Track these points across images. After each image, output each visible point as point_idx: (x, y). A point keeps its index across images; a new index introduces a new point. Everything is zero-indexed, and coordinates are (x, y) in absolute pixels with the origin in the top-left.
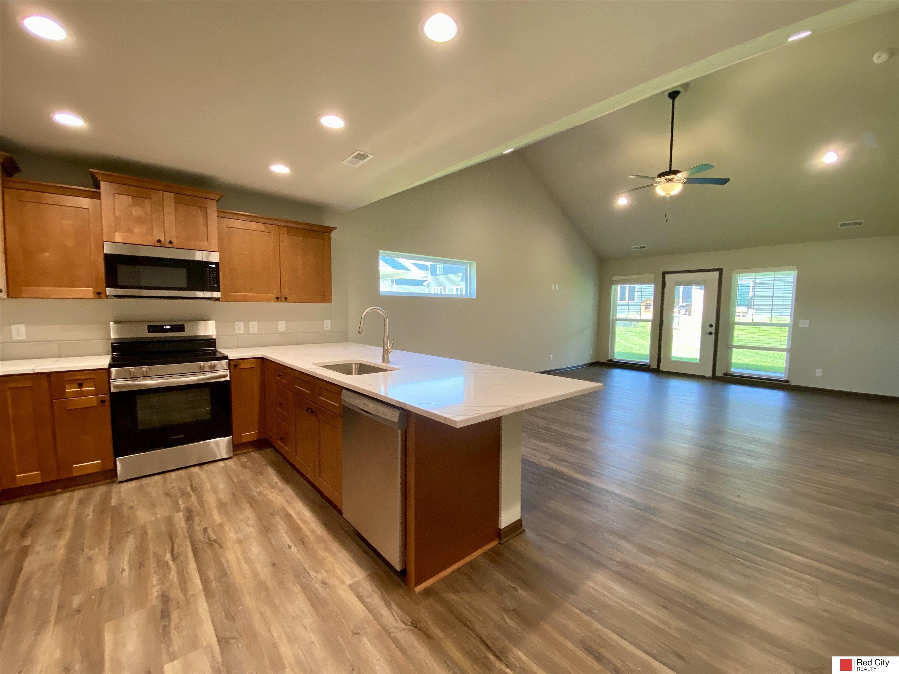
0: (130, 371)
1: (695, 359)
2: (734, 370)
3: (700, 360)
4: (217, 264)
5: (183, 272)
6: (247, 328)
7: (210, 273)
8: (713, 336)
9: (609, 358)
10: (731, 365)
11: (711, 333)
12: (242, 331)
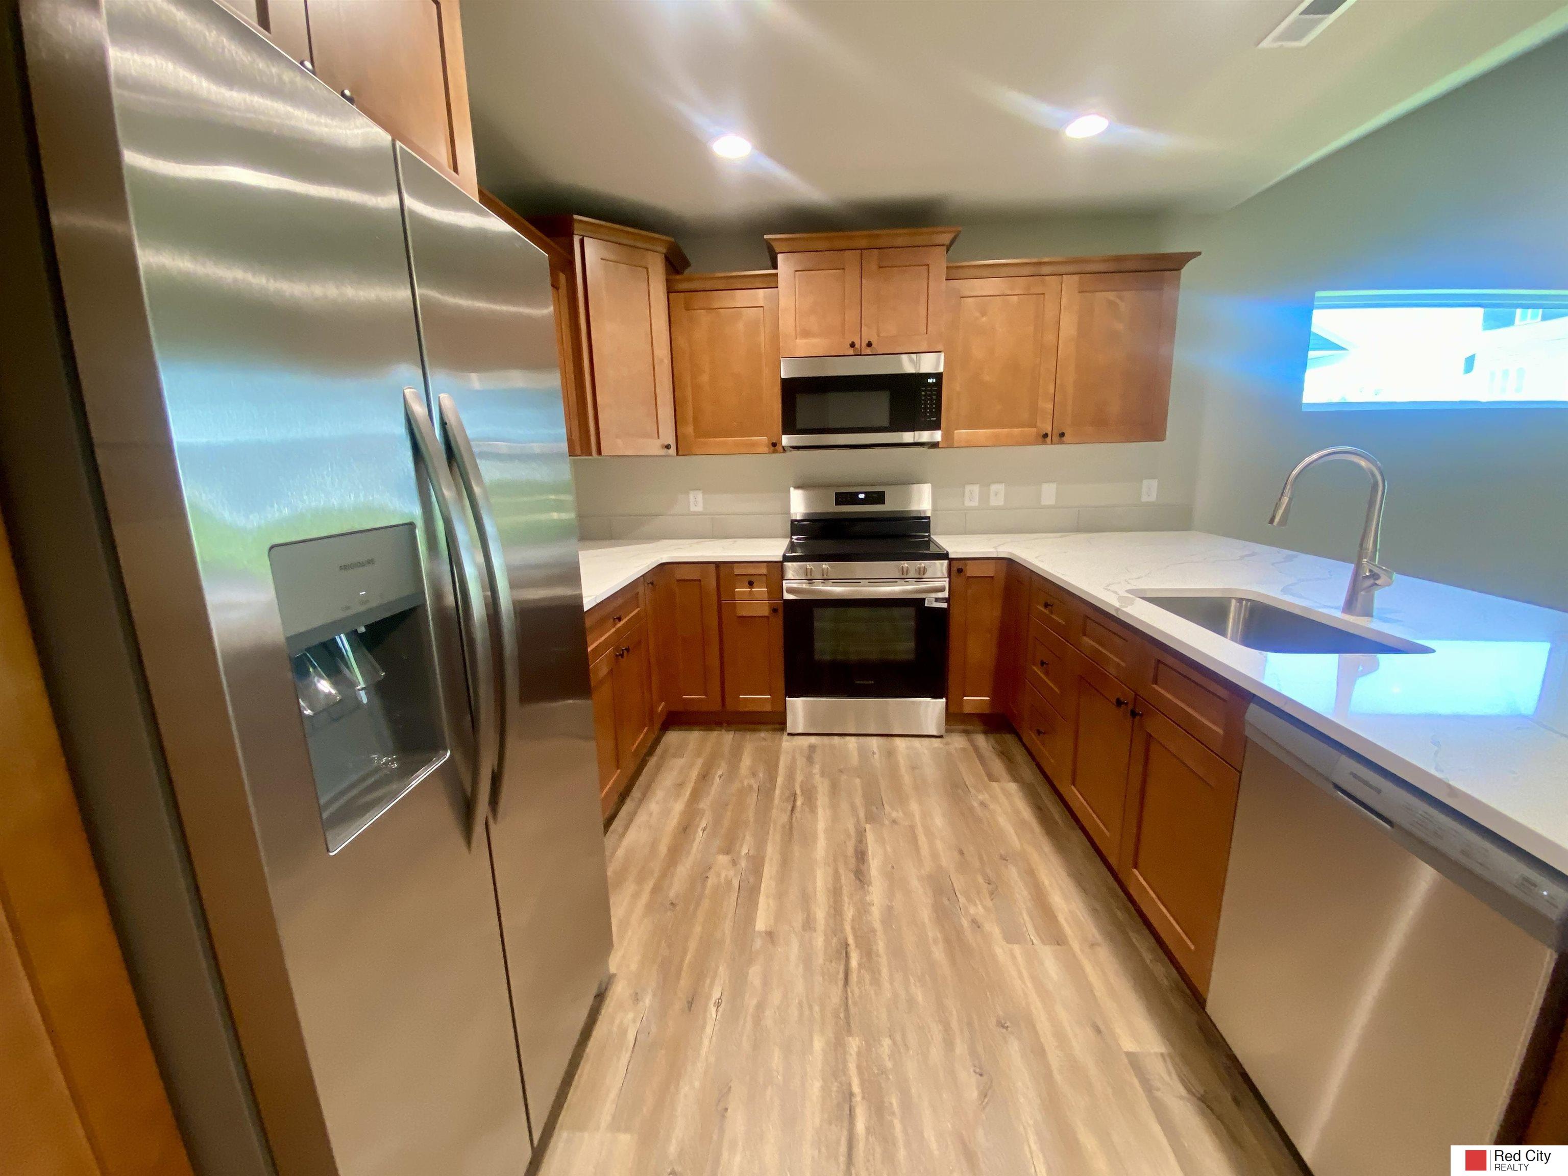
0: (807, 568)
4: (939, 376)
5: (884, 398)
6: (984, 497)
7: (925, 395)
12: (975, 503)
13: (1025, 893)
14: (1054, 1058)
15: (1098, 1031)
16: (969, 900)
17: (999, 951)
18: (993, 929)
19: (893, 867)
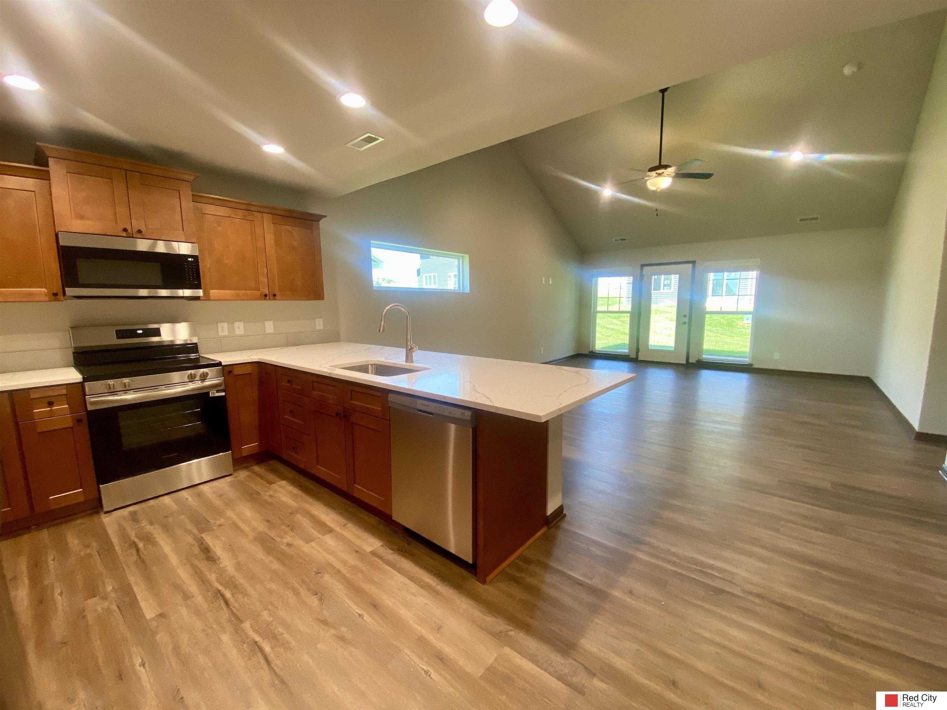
0: (109, 384)
1: (671, 347)
2: (706, 357)
3: (675, 348)
4: (195, 257)
5: (156, 267)
6: (231, 330)
7: (188, 268)
8: (687, 325)
9: (591, 350)
10: (703, 351)
11: (685, 323)
12: (226, 333)
13: (308, 522)
14: (344, 571)
15: (357, 552)
16: (282, 538)
17: (305, 549)
18: (299, 542)
19: (230, 545)
